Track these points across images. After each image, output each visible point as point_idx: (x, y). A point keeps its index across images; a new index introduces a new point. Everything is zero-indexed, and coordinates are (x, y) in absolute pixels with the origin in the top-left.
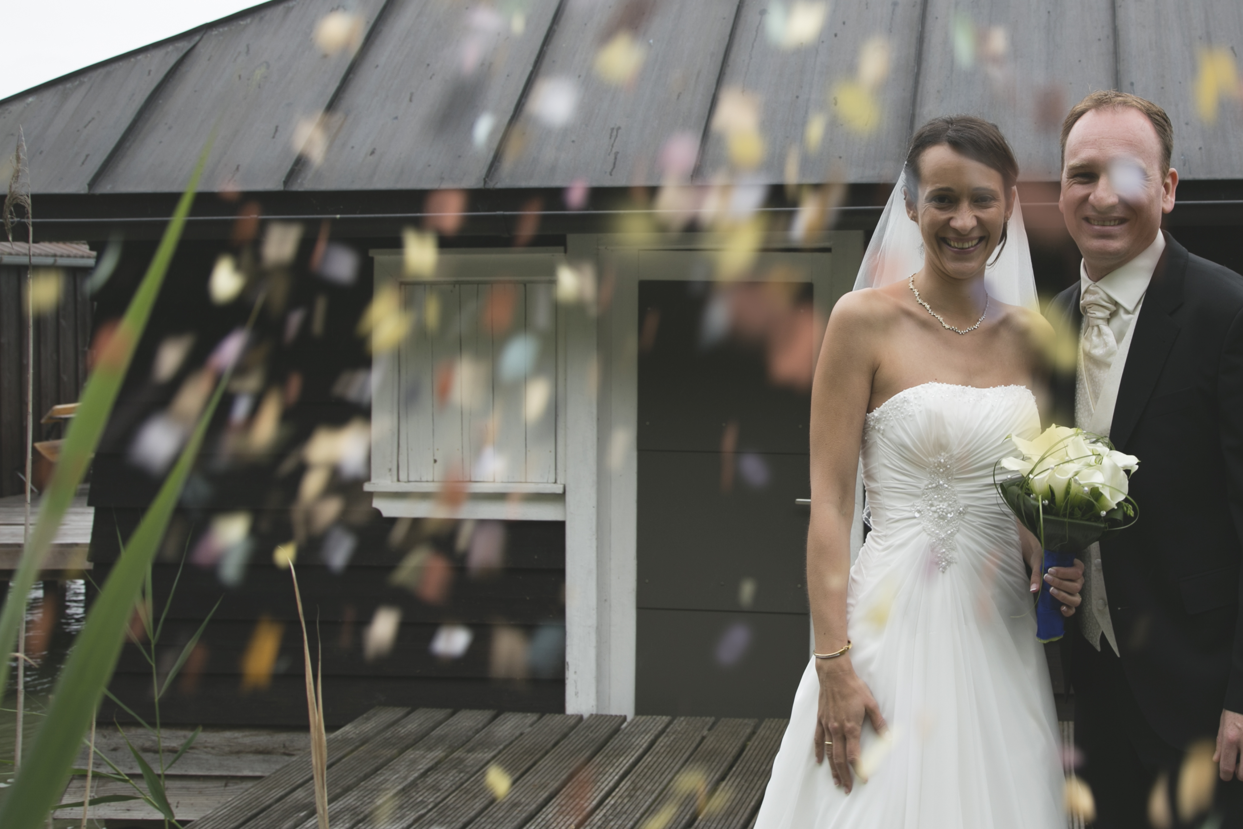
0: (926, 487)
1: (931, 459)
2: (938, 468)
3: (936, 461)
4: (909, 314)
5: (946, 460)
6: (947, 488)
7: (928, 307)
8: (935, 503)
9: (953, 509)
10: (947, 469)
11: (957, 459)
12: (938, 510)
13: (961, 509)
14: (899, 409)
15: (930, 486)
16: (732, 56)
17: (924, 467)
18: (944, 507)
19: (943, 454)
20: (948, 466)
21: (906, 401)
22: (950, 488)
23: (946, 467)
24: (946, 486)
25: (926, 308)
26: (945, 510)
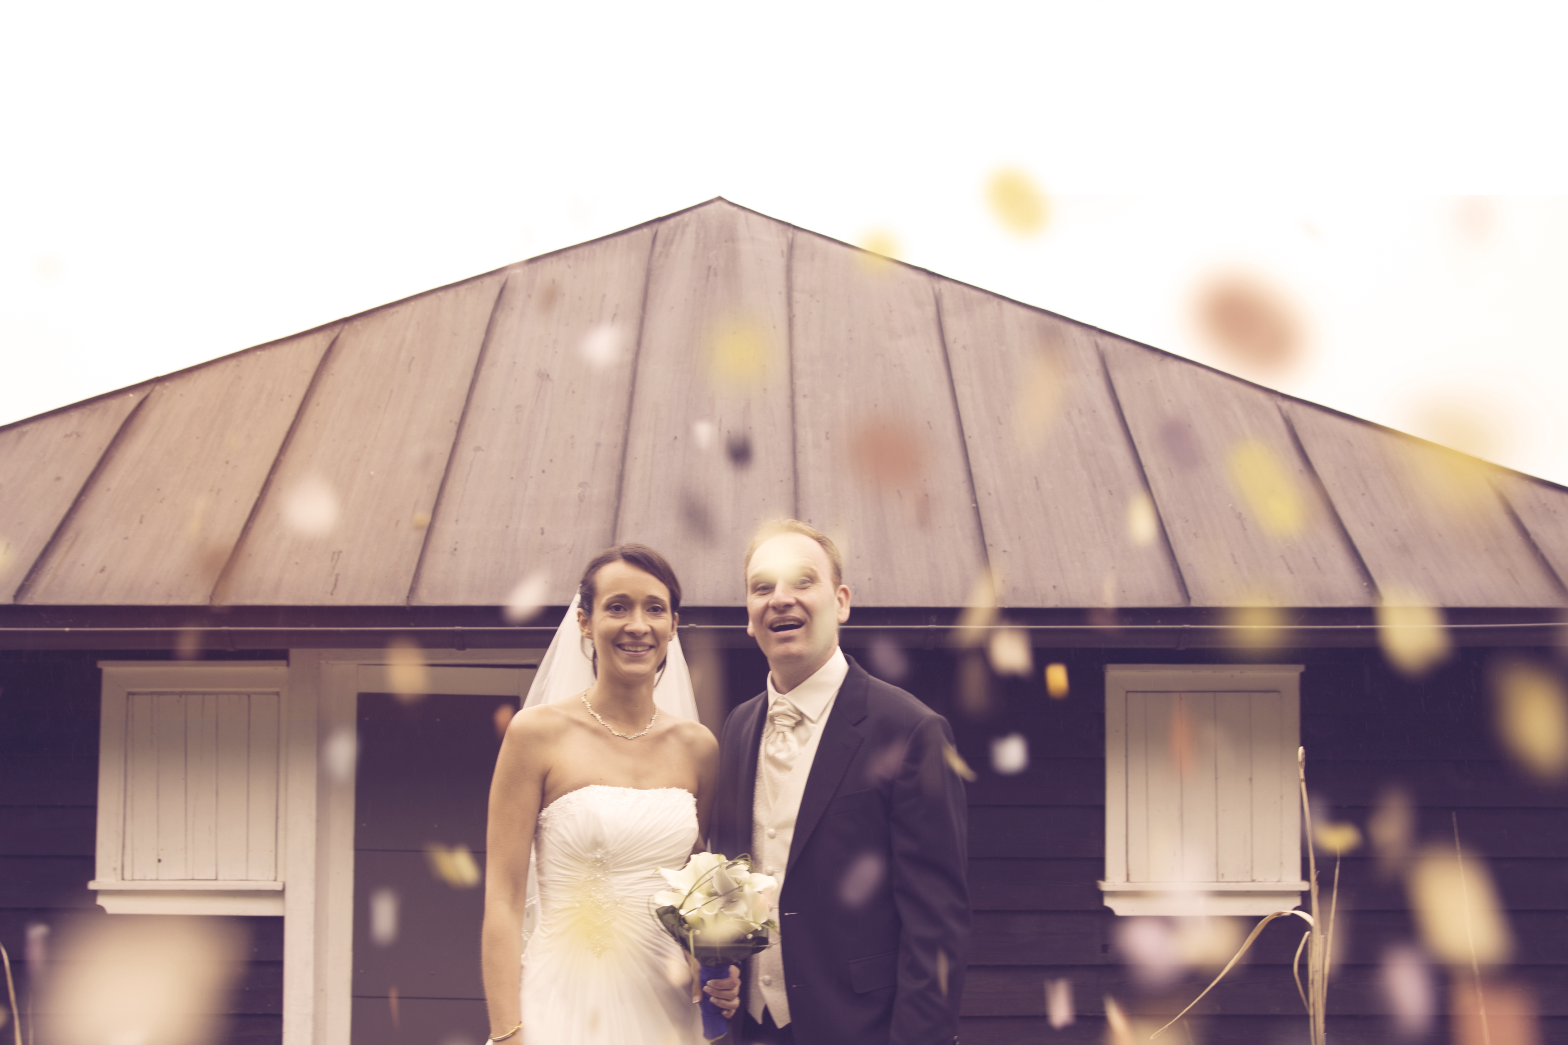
0: (585, 880)
1: (589, 855)
2: (595, 863)
3: (594, 857)
4: (580, 724)
5: (603, 856)
6: (603, 881)
7: (598, 717)
8: (593, 893)
9: (610, 900)
10: (605, 863)
11: (613, 855)
12: (596, 901)
13: (618, 900)
14: (562, 809)
15: (589, 879)
16: (448, 487)
17: (583, 861)
18: (600, 898)
19: (599, 850)
20: (605, 861)
21: (569, 802)
22: (607, 880)
23: (602, 862)
24: (603, 879)
25: (596, 718)
26: (602, 901)
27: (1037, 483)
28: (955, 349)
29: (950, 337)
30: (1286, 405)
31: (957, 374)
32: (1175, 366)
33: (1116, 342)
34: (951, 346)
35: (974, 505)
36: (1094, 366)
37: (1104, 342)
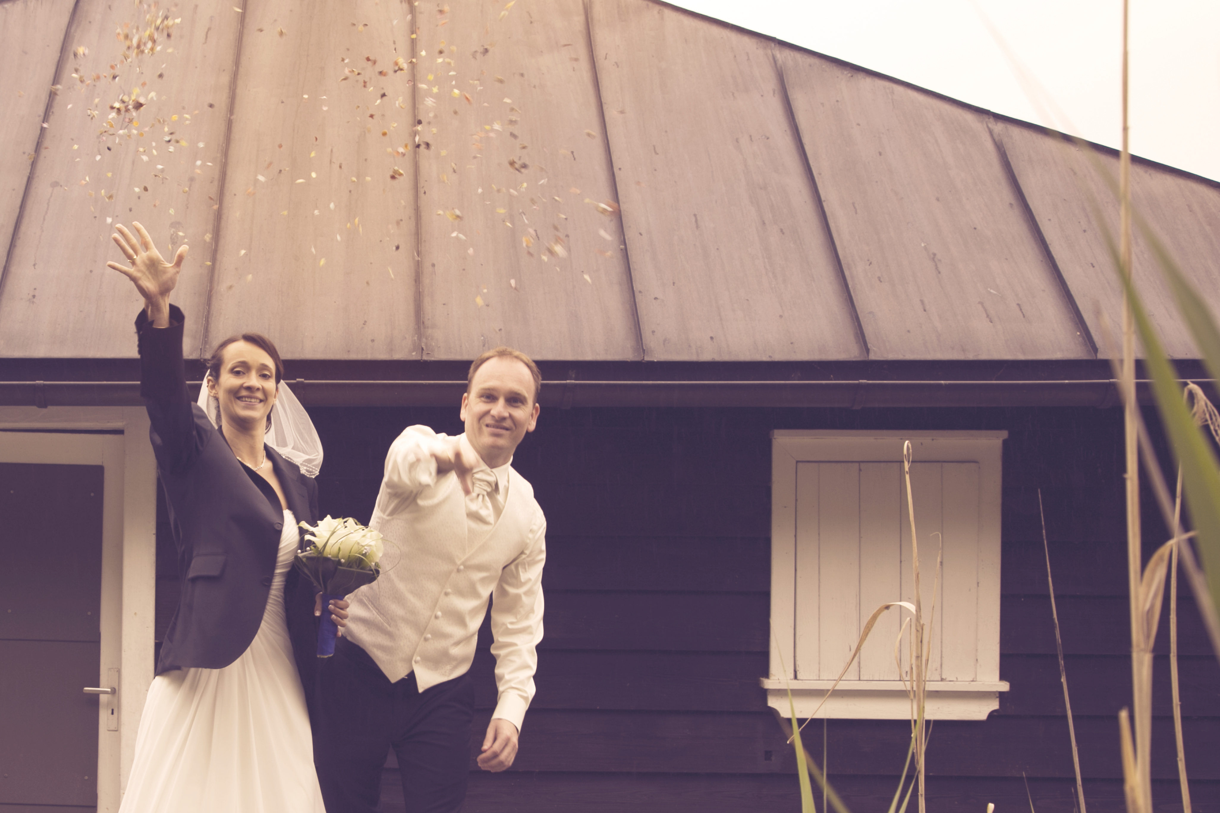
27: (696, 221)
28: (605, 66)
29: (600, 52)
30: (998, 127)
31: (607, 96)
32: (868, 82)
33: (798, 56)
34: (601, 63)
35: (622, 247)
36: (770, 85)
37: (783, 56)
